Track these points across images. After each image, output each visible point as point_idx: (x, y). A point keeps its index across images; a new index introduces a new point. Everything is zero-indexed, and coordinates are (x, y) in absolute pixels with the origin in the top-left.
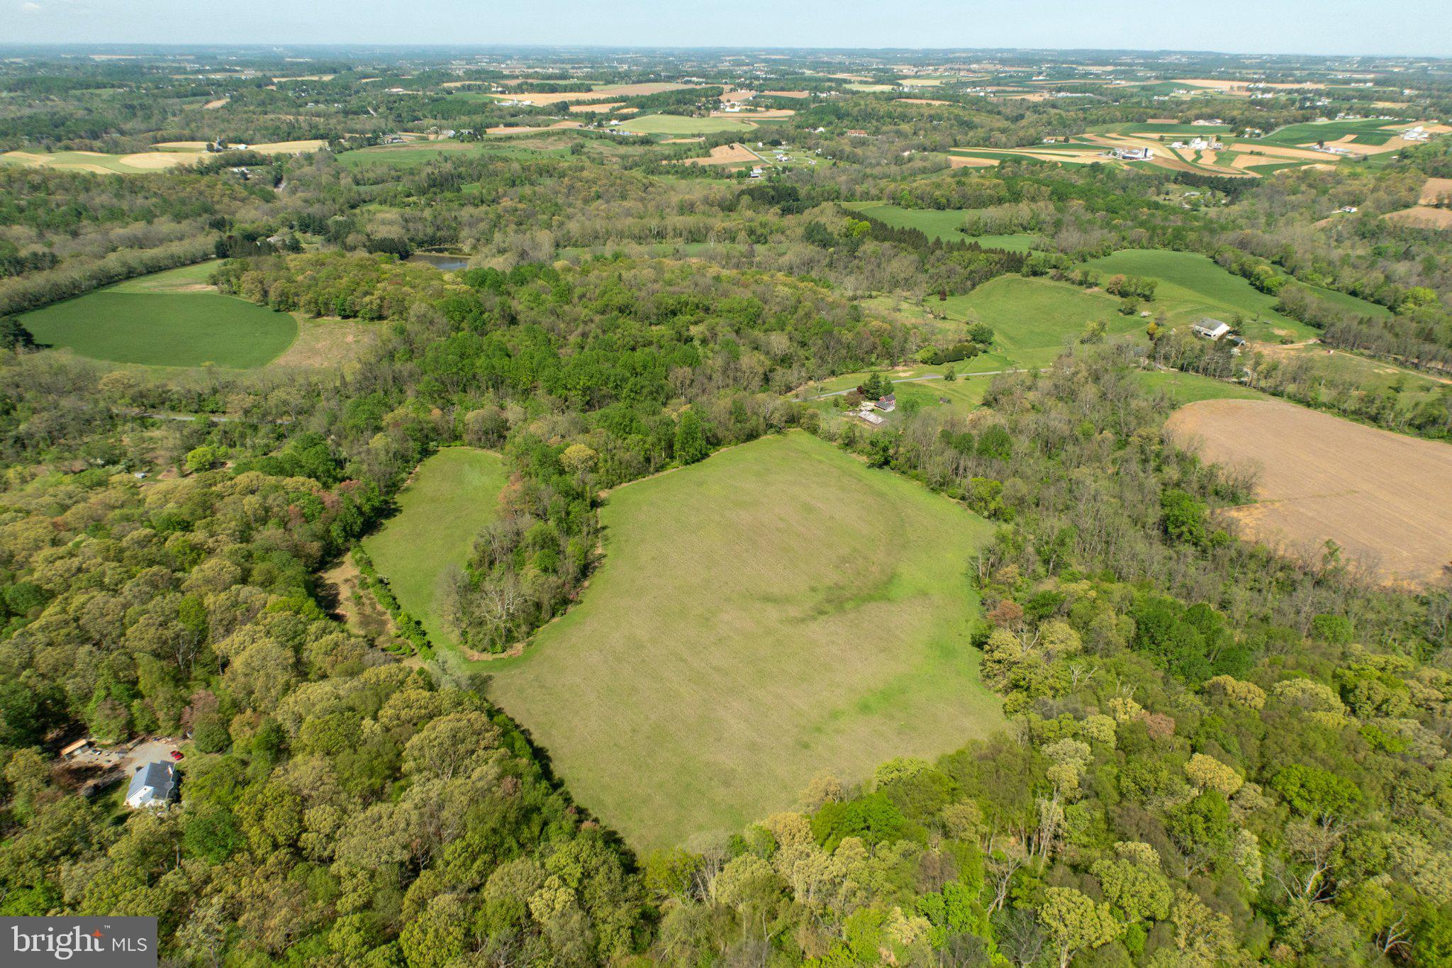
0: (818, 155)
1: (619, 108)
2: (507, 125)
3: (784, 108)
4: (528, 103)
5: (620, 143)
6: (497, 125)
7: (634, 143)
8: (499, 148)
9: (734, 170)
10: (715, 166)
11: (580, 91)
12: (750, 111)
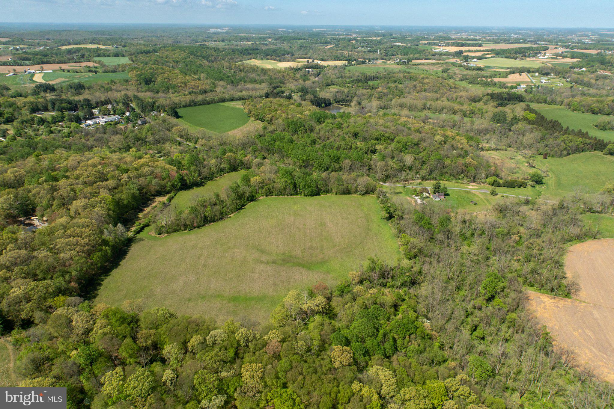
0: (567, 81)
1: (486, 54)
2: (426, 59)
3: (575, 58)
4: (447, 50)
5: (467, 69)
6: (422, 59)
7: (474, 69)
8: (411, 68)
9: (509, 85)
10: (501, 82)
11: (475, 46)
12: (553, 58)
